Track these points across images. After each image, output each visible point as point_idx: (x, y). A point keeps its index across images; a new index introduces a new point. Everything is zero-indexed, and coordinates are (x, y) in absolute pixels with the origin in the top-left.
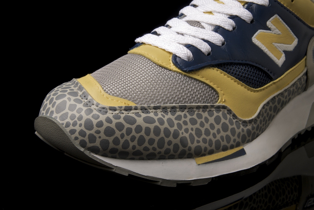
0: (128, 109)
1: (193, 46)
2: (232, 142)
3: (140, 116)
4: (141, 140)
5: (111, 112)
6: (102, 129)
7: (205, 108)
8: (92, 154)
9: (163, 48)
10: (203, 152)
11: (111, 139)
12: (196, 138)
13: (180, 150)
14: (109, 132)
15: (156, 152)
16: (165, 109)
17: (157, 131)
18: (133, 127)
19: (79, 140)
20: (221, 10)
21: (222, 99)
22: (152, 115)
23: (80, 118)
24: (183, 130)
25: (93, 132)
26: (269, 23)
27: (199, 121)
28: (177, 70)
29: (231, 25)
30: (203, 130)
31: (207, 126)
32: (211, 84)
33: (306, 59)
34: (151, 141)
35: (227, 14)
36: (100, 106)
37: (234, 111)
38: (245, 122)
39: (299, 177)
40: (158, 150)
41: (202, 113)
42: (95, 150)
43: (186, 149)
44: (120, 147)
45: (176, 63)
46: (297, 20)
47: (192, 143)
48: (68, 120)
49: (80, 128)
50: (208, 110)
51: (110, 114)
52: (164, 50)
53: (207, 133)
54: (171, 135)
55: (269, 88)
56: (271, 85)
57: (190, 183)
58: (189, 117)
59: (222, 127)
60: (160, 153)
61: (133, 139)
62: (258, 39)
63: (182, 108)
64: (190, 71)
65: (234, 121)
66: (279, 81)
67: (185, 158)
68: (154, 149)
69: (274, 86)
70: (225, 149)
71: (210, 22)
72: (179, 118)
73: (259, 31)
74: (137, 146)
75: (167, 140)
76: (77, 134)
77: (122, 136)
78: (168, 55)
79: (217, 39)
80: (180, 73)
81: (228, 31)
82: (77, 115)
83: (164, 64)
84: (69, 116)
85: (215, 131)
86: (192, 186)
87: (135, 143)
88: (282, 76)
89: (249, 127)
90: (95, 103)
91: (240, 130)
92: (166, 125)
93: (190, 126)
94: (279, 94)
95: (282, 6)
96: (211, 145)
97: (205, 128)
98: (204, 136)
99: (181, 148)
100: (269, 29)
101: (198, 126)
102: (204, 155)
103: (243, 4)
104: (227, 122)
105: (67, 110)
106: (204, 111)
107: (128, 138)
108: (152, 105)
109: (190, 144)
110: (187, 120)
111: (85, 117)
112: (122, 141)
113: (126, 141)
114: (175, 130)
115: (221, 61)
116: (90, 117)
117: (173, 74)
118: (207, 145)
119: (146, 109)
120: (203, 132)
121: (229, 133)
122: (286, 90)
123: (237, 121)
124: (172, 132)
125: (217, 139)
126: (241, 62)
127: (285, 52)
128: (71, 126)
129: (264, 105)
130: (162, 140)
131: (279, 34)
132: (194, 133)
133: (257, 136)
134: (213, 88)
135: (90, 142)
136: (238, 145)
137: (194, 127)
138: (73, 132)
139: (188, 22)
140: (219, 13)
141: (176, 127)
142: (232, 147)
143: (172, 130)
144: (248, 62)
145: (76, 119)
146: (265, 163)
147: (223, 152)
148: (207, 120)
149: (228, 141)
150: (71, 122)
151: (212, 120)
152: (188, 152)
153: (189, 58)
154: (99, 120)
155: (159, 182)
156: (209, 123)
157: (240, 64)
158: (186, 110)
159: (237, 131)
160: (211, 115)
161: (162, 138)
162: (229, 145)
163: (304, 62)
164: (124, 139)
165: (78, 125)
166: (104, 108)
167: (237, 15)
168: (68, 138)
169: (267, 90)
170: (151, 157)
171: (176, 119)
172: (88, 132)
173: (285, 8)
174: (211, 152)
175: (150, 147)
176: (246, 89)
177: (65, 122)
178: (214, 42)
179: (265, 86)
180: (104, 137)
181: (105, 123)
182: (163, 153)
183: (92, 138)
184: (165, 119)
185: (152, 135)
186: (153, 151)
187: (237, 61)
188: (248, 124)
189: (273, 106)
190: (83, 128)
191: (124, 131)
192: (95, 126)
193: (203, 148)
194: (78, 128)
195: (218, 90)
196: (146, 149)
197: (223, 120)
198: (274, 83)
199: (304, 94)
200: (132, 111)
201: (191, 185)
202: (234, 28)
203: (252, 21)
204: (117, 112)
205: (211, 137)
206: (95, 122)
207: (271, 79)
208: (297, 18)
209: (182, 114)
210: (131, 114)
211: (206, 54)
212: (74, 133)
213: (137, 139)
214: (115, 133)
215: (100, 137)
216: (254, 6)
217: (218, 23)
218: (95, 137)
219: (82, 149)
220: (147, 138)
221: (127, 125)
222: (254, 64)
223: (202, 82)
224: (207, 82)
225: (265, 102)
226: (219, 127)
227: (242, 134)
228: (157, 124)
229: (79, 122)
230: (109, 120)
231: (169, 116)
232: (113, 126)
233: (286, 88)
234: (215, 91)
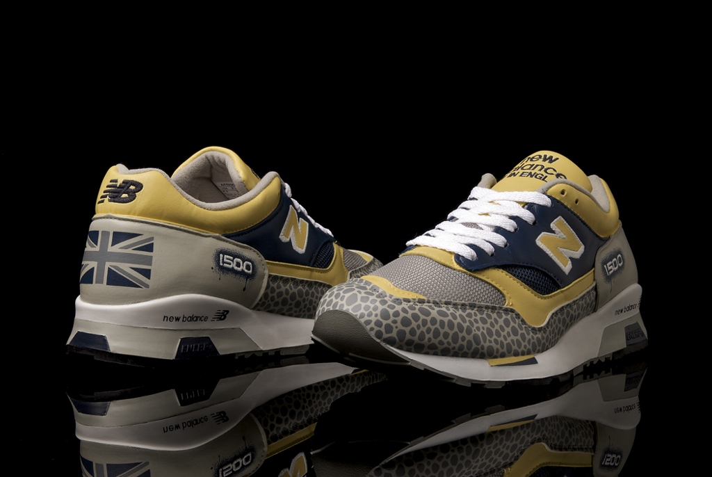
0: (422, 301)
1: (476, 246)
2: (522, 348)
3: (434, 309)
4: (437, 333)
5: (405, 303)
6: (399, 319)
7: (494, 308)
8: (388, 346)
9: (443, 248)
10: (495, 353)
11: (407, 330)
12: (488, 338)
13: (473, 348)
14: (406, 322)
15: (451, 347)
16: (455, 305)
17: (451, 325)
18: (429, 319)
19: (375, 330)
20: (499, 212)
21: (509, 303)
22: (444, 309)
23: (376, 308)
24: (475, 328)
25: (389, 322)
26: (552, 225)
27: (489, 321)
28: (461, 269)
29: (513, 226)
30: (494, 330)
31: (497, 327)
32: (497, 286)
33: (594, 271)
34: (446, 335)
35: (506, 215)
36: (393, 298)
37: (523, 315)
38: (534, 329)
39: (594, 423)
40: (453, 345)
41: (491, 314)
42: (391, 342)
43: (479, 347)
44: (416, 339)
45: (459, 262)
46: (582, 224)
47: (485, 342)
48: (362, 311)
49: (376, 318)
50: (496, 311)
51: (405, 305)
52: (445, 250)
53: (498, 334)
54: (465, 330)
55: (556, 297)
56: (558, 293)
57: (484, 385)
58: (479, 316)
59: (512, 331)
60: (454, 348)
61: (429, 331)
62: (542, 241)
63: (472, 306)
64: (476, 271)
65: (523, 326)
66: (567, 290)
67: (478, 358)
68: (449, 343)
69: (562, 295)
70: (516, 354)
71: (489, 223)
72: (469, 315)
73: (543, 233)
74: (433, 339)
75: (460, 335)
76: (372, 325)
77: (418, 327)
78: (449, 255)
79: (500, 240)
80: (464, 272)
81: (509, 232)
82: (372, 306)
83: (447, 263)
84: (363, 307)
85: (505, 333)
86: (486, 388)
87: (431, 335)
88: (570, 285)
89: (539, 335)
90: (388, 295)
91: (530, 337)
92: (459, 320)
93: (480, 325)
94: (567, 305)
95: (566, 207)
96: (502, 346)
97: (495, 328)
98: (495, 337)
99: (474, 346)
100: (553, 232)
101: (488, 325)
102: (496, 357)
103: (522, 205)
104: (516, 326)
105: (359, 302)
106: (493, 312)
107: (424, 329)
108: (443, 300)
109: (482, 343)
110: (478, 318)
111: (381, 307)
112: (418, 332)
113: (422, 332)
114: (468, 326)
115: (505, 262)
116: (385, 307)
117: (457, 273)
118: (499, 346)
119: (438, 304)
120: (494, 333)
121: (519, 337)
122: (574, 302)
123: (525, 327)
124: (465, 328)
125: (507, 342)
126: (525, 264)
127: (571, 258)
128: (366, 316)
129: (553, 314)
130: (455, 335)
131: (564, 238)
132: (485, 332)
133: (547, 349)
134: (499, 290)
135: (387, 332)
136: (529, 353)
137: (485, 326)
138: (368, 322)
139: (463, 224)
140: (497, 214)
141: (468, 324)
142: (523, 354)
143: (465, 325)
144: (533, 266)
145: (371, 310)
146: (558, 379)
147: (514, 357)
148: (496, 321)
149: (519, 347)
150: (366, 313)
151: (501, 322)
152: (481, 351)
153: (473, 257)
154: (395, 310)
155: (453, 379)
156: (499, 324)
157: (525, 267)
158: (476, 309)
159: (528, 337)
160: (500, 317)
161: (456, 332)
162: (520, 351)
163: (592, 274)
164: (421, 330)
165: (374, 315)
166: (398, 299)
167: (518, 215)
168: (364, 329)
169: (554, 298)
170: (446, 352)
171: (467, 315)
172: (384, 322)
173: (569, 210)
174: (503, 356)
175: (445, 341)
176: (533, 295)
177: (358, 313)
178: (496, 243)
179: (553, 294)
180: (400, 327)
181: (401, 312)
182: (457, 349)
183: (389, 328)
184: (457, 314)
185: (446, 329)
186: (448, 346)
187: (521, 264)
188: (538, 332)
189: (562, 318)
190: (379, 318)
191: (420, 322)
192: (391, 316)
193: (495, 349)
194: (373, 319)
195: (505, 292)
196: (441, 343)
197: (512, 324)
198: (562, 292)
199: (594, 316)
200: (425, 304)
201: (485, 386)
202: (516, 230)
203: (534, 223)
204: (411, 303)
205: (502, 338)
206: (391, 312)
207: (559, 287)
208: (582, 221)
209: (473, 312)
210: (425, 306)
211: (490, 255)
212: (369, 324)
213: (432, 331)
214: (411, 323)
215: (397, 327)
216: (535, 206)
217: (498, 224)
218: (392, 327)
219: (378, 341)
220: (442, 331)
221: (422, 317)
222: (540, 268)
223: (487, 283)
224: (493, 283)
225: (553, 311)
226: (509, 329)
227: (532, 341)
228: (450, 318)
229: (374, 313)
230: (404, 310)
231: (460, 312)
232: (409, 316)
233: (575, 299)
234: (501, 293)
